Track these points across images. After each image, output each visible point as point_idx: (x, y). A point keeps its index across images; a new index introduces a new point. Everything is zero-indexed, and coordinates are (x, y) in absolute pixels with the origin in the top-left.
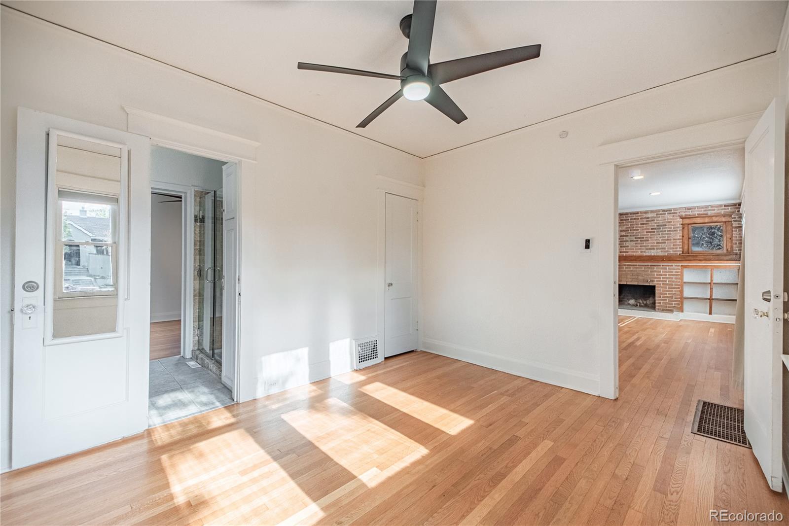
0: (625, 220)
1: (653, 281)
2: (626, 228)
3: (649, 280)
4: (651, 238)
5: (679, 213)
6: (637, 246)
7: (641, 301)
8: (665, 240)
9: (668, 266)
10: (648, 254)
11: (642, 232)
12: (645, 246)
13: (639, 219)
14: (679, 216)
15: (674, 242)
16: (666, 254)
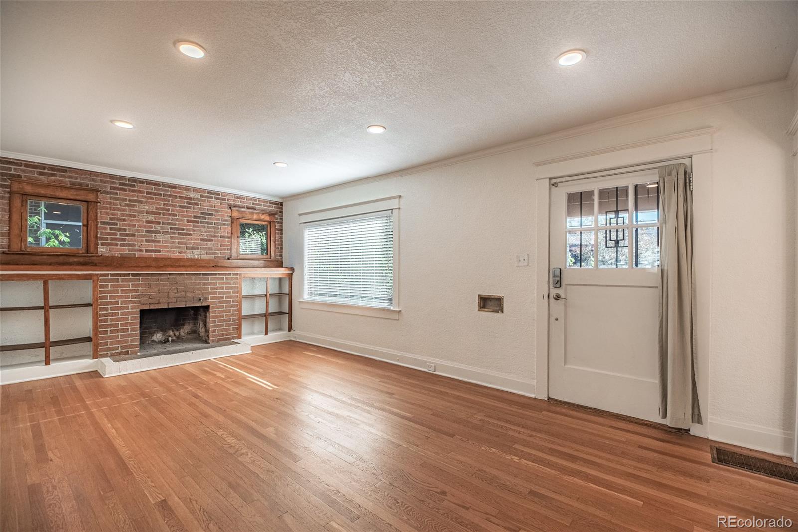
0: (155, 194)
1: (206, 299)
2: (157, 209)
3: (202, 299)
4: (194, 231)
5: (228, 200)
6: (173, 243)
7: (171, 333)
8: (212, 236)
9: (226, 274)
10: (189, 256)
11: (182, 221)
12: (185, 244)
13: (176, 197)
14: (228, 205)
15: (222, 241)
16: (212, 257)
